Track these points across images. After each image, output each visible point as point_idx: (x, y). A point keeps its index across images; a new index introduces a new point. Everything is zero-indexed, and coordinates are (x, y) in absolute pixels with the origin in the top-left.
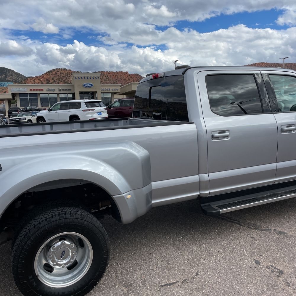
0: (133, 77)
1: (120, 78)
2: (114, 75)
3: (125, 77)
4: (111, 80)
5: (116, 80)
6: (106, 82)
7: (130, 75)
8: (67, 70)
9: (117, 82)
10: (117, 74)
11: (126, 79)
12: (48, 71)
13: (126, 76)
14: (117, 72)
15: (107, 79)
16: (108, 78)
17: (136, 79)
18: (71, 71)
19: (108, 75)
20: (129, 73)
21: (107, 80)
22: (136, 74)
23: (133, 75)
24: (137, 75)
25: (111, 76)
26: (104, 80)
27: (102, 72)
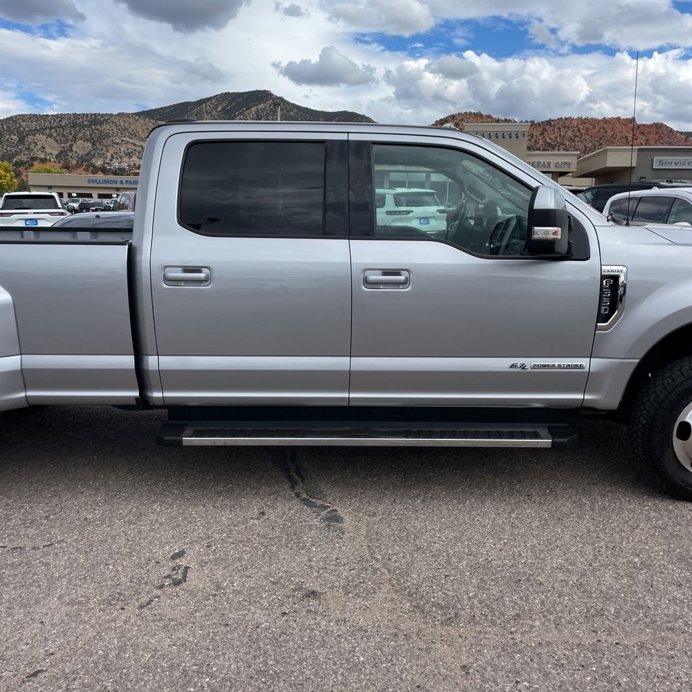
0: (647, 130)
1: (611, 134)
2: (597, 127)
3: (624, 133)
4: (586, 140)
5: (601, 139)
6: (573, 144)
7: (639, 126)
8: (482, 115)
9: (601, 144)
10: (605, 126)
11: (626, 137)
12: (441, 120)
13: (630, 130)
14: (604, 118)
15: (577, 137)
16: (578, 134)
17: (656, 137)
18: (491, 117)
19: (581, 127)
20: (638, 122)
21: (577, 139)
22: (656, 124)
23: (649, 126)
24: (660, 127)
25: (587, 130)
26: (569, 140)
27: (566, 119)
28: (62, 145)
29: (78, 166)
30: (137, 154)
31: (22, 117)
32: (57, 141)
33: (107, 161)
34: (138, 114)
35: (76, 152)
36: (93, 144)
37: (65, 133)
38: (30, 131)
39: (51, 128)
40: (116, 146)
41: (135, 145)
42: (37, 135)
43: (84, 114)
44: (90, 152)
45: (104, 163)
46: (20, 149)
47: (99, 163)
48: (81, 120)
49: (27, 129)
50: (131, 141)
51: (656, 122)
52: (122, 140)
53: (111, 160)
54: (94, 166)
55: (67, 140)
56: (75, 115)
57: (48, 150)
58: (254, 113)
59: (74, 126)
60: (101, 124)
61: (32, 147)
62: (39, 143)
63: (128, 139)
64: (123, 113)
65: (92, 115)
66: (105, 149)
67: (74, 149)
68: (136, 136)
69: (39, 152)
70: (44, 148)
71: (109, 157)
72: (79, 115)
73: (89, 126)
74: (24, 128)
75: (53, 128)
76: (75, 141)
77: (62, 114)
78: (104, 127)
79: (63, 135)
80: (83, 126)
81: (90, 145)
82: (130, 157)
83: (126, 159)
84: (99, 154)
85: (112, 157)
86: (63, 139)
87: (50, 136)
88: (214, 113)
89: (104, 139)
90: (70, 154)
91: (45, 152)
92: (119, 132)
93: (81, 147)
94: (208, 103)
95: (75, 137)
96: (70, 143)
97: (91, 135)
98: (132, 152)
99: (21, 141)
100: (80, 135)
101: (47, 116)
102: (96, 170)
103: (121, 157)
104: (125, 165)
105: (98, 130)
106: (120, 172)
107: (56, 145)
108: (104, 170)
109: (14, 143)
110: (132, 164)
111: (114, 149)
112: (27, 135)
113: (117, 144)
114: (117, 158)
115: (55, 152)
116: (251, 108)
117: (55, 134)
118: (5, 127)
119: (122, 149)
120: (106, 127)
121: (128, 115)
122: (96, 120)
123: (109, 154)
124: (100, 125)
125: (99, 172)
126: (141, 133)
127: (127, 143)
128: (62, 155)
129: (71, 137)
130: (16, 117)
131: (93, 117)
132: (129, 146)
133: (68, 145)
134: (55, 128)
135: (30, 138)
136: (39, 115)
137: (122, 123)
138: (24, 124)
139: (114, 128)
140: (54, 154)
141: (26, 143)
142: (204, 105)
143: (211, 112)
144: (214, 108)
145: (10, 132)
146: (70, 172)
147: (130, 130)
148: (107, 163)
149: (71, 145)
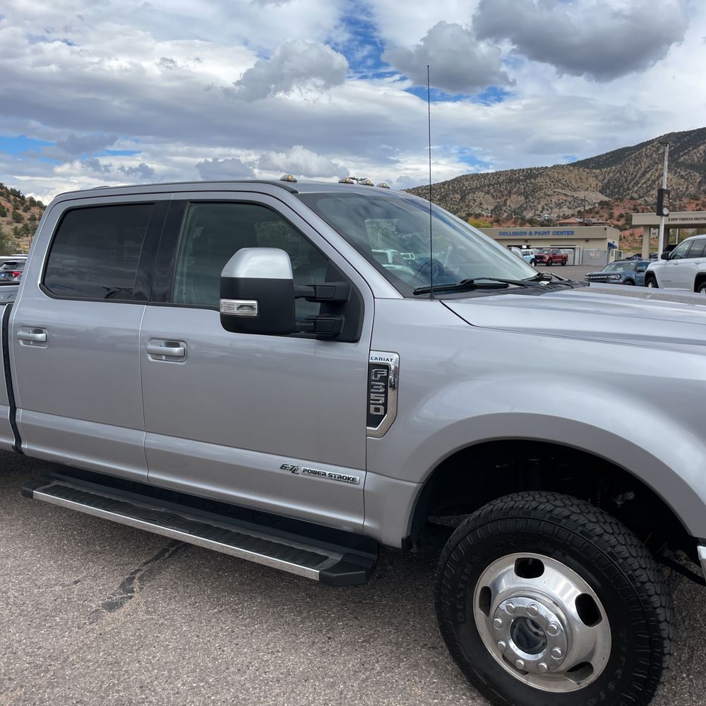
28: (498, 200)
29: (508, 219)
30: (567, 204)
31: (465, 177)
32: (493, 197)
33: (538, 212)
34: (573, 165)
35: (510, 206)
36: (526, 198)
37: (501, 189)
38: (471, 189)
39: (489, 186)
40: (548, 198)
41: (566, 195)
42: (477, 193)
43: (520, 170)
44: (522, 205)
45: (534, 216)
46: (461, 207)
47: (529, 215)
48: (517, 175)
49: (469, 188)
50: (563, 192)
52: (554, 192)
53: (542, 212)
54: (523, 219)
55: (503, 195)
56: (512, 171)
57: (485, 206)
58: (702, 152)
59: (511, 181)
60: (536, 177)
61: (471, 203)
62: (478, 200)
63: (560, 190)
64: (558, 165)
65: (528, 169)
66: (536, 201)
67: (508, 203)
68: (568, 186)
69: (477, 208)
70: (481, 204)
71: (540, 209)
72: (516, 171)
73: (524, 181)
74: (466, 187)
75: (491, 185)
76: (510, 196)
77: (500, 172)
78: (538, 180)
79: (500, 191)
80: (518, 181)
81: (523, 198)
82: (561, 208)
83: (556, 210)
84: (531, 206)
85: (543, 208)
86: (499, 195)
87: (488, 193)
88: (654, 156)
89: (537, 192)
90: (504, 209)
91: (482, 208)
92: (552, 184)
93: (515, 201)
94: (649, 147)
95: (510, 192)
96: (505, 198)
97: (525, 189)
98: (563, 203)
99: (463, 199)
100: (515, 190)
101: (488, 174)
102: (524, 222)
103: (552, 208)
104: (554, 216)
105: (532, 183)
106: (548, 223)
107: (491, 200)
108: (532, 222)
109: (456, 201)
110: (561, 214)
111: (545, 200)
112: (468, 193)
113: (549, 196)
114: (547, 210)
115: (491, 208)
116: (699, 146)
117: (492, 191)
118: (451, 187)
119: (553, 200)
120: (540, 180)
121: (562, 167)
122: (531, 174)
123: (540, 207)
124: (535, 179)
125: (527, 224)
126: (574, 183)
127: (559, 194)
128: (497, 209)
129: (506, 192)
130: (460, 177)
131: (529, 171)
132: (561, 197)
133: (503, 200)
134: (493, 185)
135: (470, 197)
136: (481, 174)
137: (556, 175)
138: (466, 184)
139: (548, 180)
140: (490, 209)
141: (467, 201)
142: (644, 149)
143: (651, 155)
144: (654, 151)
145: (455, 191)
146: (500, 225)
147: (563, 181)
148: (538, 215)
149: (506, 200)
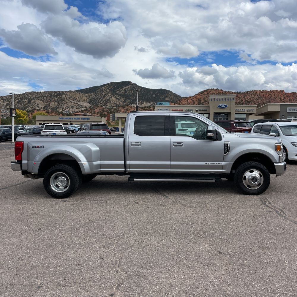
0: (289, 95)
1: (274, 97)
2: (268, 94)
3: (280, 96)
4: (263, 99)
5: (269, 99)
6: (258, 101)
7: (286, 94)
8: (218, 90)
9: (270, 101)
10: (271, 94)
11: (281, 98)
12: (201, 92)
13: (282, 95)
14: (271, 90)
15: (259, 98)
16: (260, 97)
17: (294, 98)
18: (222, 91)
19: (261, 94)
20: (286, 92)
21: (259, 99)
23: (290, 93)
24: (295, 94)
25: (263, 95)
26: (256, 100)
27: (254, 91)
28: (46, 104)
29: (52, 112)
30: (76, 107)
31: (30, 93)
32: (44, 102)
33: (64, 110)
34: (77, 91)
35: (51, 106)
36: (58, 103)
37: (47, 99)
38: (33, 98)
39: (41, 97)
40: (67, 104)
41: (75, 103)
42: (36, 100)
43: (55, 91)
44: (57, 106)
45: (62, 111)
46: (29, 106)
47: (60, 111)
48: (54, 93)
49: (32, 97)
50: (74, 102)
51: (293, 92)
52: (70, 102)
53: (65, 110)
54: (59, 112)
55: (48, 102)
56: (51, 92)
57: (40, 106)
58: (124, 90)
59: (51, 96)
60: (62, 95)
61: (33, 104)
62: (37, 103)
63: (72, 101)
64: (71, 91)
65: (58, 91)
66: (63, 105)
67: (50, 105)
68: (75, 100)
69: (36, 107)
70: (38, 105)
71: (64, 108)
72: (53, 92)
73: (57, 96)
74: (31, 97)
75: (42, 97)
76: (51, 102)
77: (46, 92)
78: (63, 96)
79: (46, 100)
80: (54, 96)
81: (57, 103)
82: (73, 108)
83: (71, 109)
84: (60, 107)
85: (66, 108)
86: (46, 101)
87: (41, 100)
88: (107, 90)
89: (63, 101)
90: (49, 107)
91: (39, 106)
92: (69, 98)
93: (53, 104)
94: (105, 86)
95: (51, 100)
96: (49, 103)
97: (57, 99)
98: (74, 106)
99: (29, 102)
100: (53, 100)
101: (40, 92)
102: (59, 114)
103: (69, 108)
104: (70, 111)
105: (60, 97)
106: (69, 114)
107: (43, 104)
108: (62, 114)
109: (26, 103)
110: (74, 111)
111: (66, 105)
112: (32, 100)
113: (68, 103)
114: (68, 109)
115: (43, 107)
116: (123, 88)
117: (43, 99)
118: (23, 97)
119: (70, 105)
120: (64, 96)
121: (73, 92)
122: (60, 93)
123: (64, 107)
124: (61, 95)
126: (77, 98)
127: (72, 102)
128: (45, 108)
129: (49, 100)
130: (28, 93)
131: (59, 92)
132: (73, 104)
133: (48, 103)
134: (43, 97)
135: (33, 101)
136: (37, 92)
137: (70, 95)
138: (31, 96)
139: (67, 97)
140: (42, 107)
141: (31, 103)
142: (104, 87)
143: (106, 90)
144: (107, 88)
145: (25, 99)
146: (49, 114)
147: (73, 97)
148: (64, 111)
149: (49, 104)
